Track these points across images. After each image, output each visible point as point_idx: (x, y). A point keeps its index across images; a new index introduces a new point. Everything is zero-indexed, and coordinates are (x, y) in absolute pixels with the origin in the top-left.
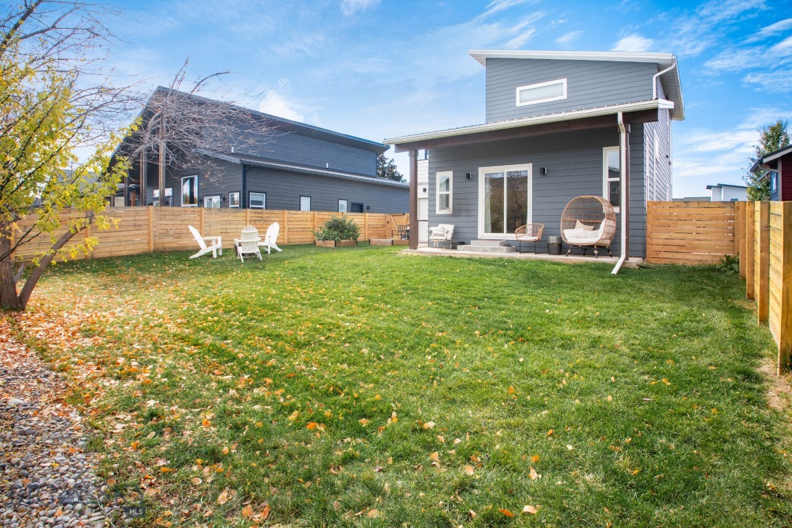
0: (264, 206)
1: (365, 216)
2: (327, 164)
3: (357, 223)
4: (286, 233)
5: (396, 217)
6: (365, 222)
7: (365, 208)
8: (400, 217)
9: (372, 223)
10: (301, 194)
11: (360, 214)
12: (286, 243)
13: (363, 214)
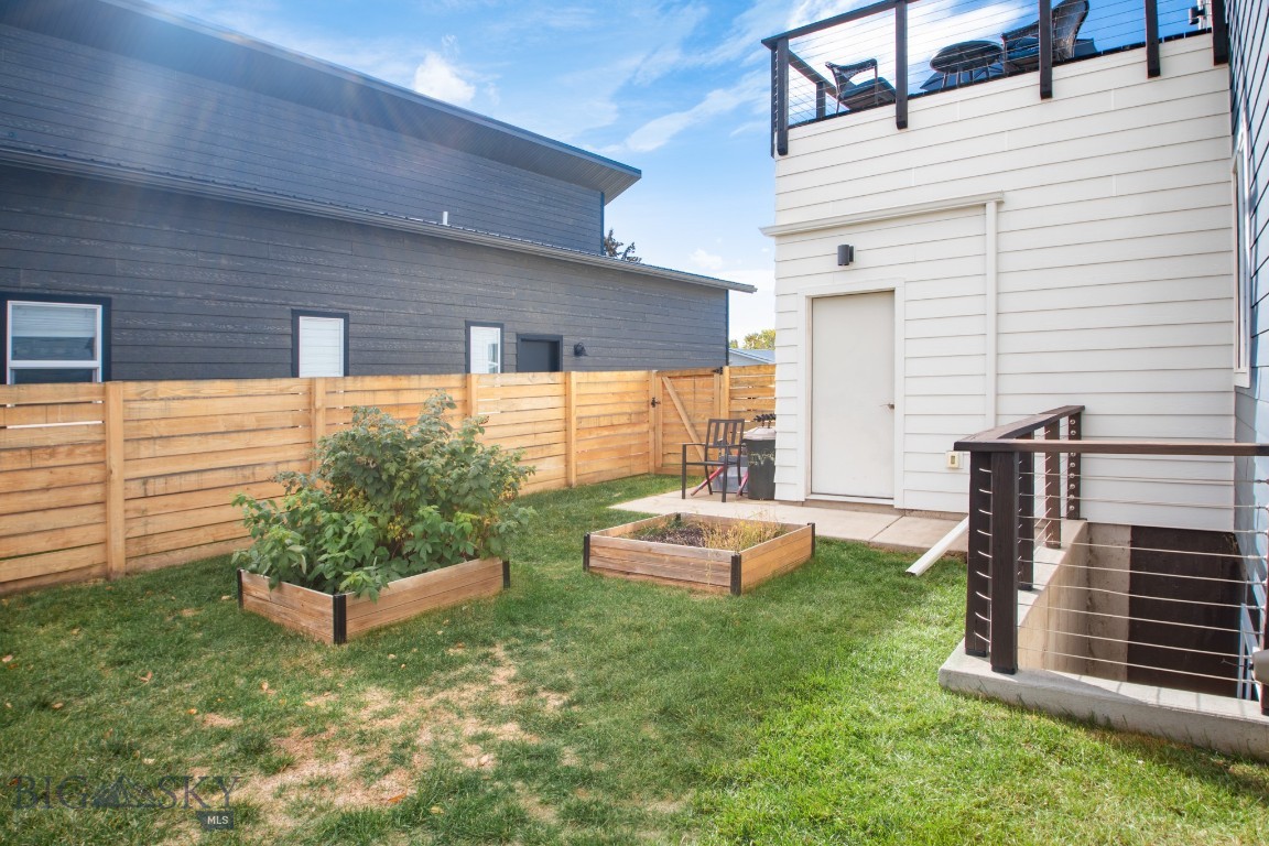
0: (97, 363)
1: (566, 384)
2: (446, 214)
3: (505, 445)
4: (117, 507)
5: (686, 384)
6: (567, 407)
7: (567, 351)
8: (700, 382)
9: (596, 411)
10: (299, 304)
11: (544, 377)
12: (118, 562)
13: (558, 376)
